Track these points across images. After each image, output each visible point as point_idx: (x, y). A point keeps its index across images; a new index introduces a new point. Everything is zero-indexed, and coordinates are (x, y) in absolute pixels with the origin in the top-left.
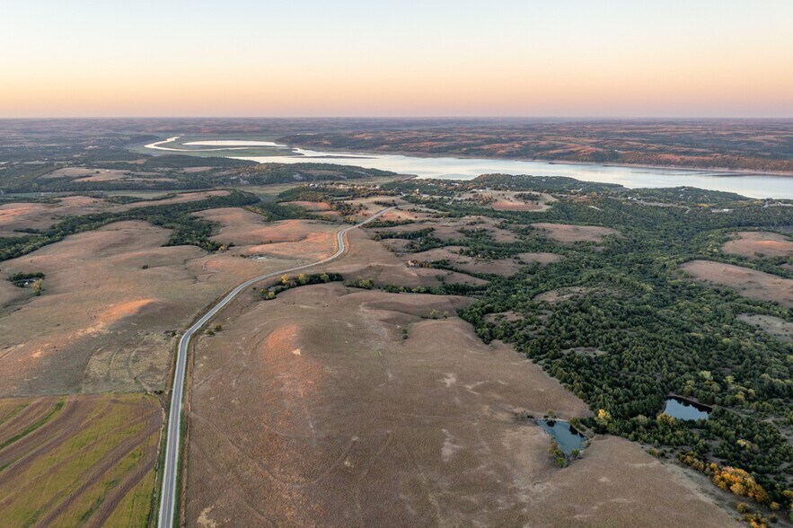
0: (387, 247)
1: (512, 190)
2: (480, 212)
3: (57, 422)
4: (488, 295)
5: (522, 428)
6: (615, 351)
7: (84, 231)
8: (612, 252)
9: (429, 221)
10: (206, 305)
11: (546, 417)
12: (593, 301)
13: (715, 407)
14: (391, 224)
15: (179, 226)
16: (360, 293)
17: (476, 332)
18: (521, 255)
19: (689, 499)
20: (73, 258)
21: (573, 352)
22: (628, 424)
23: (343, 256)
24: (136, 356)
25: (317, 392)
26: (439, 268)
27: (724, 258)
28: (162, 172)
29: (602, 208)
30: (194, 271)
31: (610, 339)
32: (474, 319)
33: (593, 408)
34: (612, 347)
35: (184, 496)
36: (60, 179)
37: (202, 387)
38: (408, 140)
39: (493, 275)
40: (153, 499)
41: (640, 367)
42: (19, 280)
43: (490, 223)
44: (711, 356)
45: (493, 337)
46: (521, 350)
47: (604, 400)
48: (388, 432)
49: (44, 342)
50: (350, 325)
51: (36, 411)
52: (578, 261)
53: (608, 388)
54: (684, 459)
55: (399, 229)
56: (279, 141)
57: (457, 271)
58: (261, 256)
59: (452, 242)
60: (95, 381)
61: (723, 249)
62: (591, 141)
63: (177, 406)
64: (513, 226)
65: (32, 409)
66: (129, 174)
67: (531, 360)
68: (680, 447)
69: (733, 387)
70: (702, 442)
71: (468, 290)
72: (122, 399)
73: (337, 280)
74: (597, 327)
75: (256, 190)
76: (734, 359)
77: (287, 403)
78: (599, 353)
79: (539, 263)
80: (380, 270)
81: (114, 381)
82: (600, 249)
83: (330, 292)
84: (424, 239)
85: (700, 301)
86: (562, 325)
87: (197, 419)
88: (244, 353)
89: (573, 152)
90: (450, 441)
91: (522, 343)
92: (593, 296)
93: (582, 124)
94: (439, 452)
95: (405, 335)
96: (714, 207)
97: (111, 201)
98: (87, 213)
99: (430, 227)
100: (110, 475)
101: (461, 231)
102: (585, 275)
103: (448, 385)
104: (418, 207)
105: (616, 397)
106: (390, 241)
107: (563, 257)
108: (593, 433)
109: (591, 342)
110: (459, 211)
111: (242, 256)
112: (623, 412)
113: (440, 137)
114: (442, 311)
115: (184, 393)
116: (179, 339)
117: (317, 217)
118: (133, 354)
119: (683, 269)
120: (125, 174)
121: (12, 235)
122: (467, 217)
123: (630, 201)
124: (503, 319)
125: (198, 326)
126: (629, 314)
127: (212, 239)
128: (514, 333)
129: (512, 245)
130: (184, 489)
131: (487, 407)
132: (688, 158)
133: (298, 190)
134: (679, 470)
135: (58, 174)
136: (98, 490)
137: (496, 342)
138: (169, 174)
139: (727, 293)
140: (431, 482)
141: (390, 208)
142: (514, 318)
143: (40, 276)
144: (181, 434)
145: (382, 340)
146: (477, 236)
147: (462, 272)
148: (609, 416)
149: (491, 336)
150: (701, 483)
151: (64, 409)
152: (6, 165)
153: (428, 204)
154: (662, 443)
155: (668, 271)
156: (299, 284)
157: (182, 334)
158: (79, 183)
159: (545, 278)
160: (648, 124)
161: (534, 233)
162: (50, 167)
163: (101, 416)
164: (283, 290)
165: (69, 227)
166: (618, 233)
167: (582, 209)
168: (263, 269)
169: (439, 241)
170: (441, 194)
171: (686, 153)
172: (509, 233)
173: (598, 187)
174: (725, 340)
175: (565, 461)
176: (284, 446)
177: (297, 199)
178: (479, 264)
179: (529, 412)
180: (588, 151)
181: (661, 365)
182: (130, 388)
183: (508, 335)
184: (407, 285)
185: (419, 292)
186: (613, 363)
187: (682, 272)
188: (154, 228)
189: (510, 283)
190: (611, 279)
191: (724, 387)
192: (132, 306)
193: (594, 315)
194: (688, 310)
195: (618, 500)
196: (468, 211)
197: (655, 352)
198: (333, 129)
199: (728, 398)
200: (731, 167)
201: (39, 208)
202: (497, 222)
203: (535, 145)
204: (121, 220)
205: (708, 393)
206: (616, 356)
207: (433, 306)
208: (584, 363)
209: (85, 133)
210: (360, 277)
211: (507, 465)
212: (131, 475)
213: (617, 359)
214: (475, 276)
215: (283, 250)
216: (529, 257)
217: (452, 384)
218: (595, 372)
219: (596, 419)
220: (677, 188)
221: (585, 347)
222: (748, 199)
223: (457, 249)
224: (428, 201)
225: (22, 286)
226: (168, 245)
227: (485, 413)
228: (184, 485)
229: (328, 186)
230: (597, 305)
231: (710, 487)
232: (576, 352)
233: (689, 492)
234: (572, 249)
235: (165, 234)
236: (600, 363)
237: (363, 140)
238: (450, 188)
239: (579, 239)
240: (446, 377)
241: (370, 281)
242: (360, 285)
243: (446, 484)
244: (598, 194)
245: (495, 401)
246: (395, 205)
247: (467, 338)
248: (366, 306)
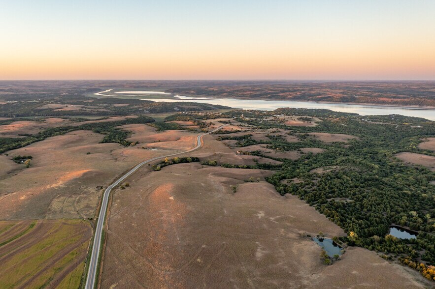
0: (225, 144)
1: (296, 115)
2: (278, 127)
3: (29, 235)
4: (283, 170)
5: (304, 242)
6: (358, 200)
7: (56, 135)
8: (354, 148)
9: (249, 131)
10: (121, 173)
11: (318, 236)
12: (344, 173)
13: (420, 232)
14: (228, 132)
15: (109, 133)
16: (209, 168)
17: (276, 189)
18: (302, 149)
19: (408, 284)
20: (49, 148)
21: (334, 200)
22: (368, 240)
23: (200, 148)
24: (79, 200)
25: (182, 220)
26: (255, 155)
27: (420, 151)
28: (101, 106)
29: (347, 125)
30: (116, 155)
31: (355, 193)
32: (275, 183)
33: (346, 231)
34: (357, 198)
35: (100, 277)
36: (47, 109)
37: (116, 216)
38: (238, 91)
39: (286, 159)
40: (82, 279)
41: (373, 208)
42: (18, 160)
43: (284, 132)
44: (416, 203)
46: (303, 199)
47: (353, 226)
48: (224, 243)
49: (27, 192)
50: (203, 185)
51: (18, 228)
52: (334, 152)
53: (355, 220)
54: (403, 261)
55: (232, 135)
56: (166, 91)
57: (265, 157)
58: (154, 148)
59: (262, 142)
60: (54, 213)
61: (418, 146)
62: (339, 91)
63: (100, 226)
64: (297, 134)
65: (17, 227)
66: (84, 107)
67: (309, 204)
68: (401, 254)
69: (430, 221)
70: (414, 251)
71: (271, 167)
72: (69, 222)
73: (196, 161)
74: (347, 187)
75: (153, 116)
76: (430, 205)
77: (165, 225)
78: (349, 201)
79: (312, 153)
80: (221, 156)
81: (65, 213)
82: (347, 146)
83: (192, 167)
84: (248, 140)
85: (407, 174)
86: (326, 185)
87: (111, 234)
88: (141, 199)
89: (330, 97)
90: (261, 249)
91: (303, 195)
92: (344, 170)
94: (254, 254)
95: (235, 190)
96: (412, 125)
97: (73, 120)
98: (59, 126)
99: (250, 134)
100: (58, 265)
101: (267, 136)
102: (339, 160)
103: (260, 218)
104: (243, 124)
105: (360, 225)
106: (227, 141)
107: (326, 150)
108: (347, 246)
109: (344, 194)
110: (267, 126)
111: (143, 148)
112: (365, 233)
113: (256, 89)
114: (257, 178)
115: (105, 220)
116: (104, 191)
117: (186, 129)
118: (78, 198)
119: (396, 157)
120: (82, 107)
121: (17, 137)
122: (271, 129)
123: (363, 121)
124: (292, 182)
125: (116, 184)
126: (366, 180)
127: (127, 140)
128: (298, 189)
129: (296, 143)
130: (101, 273)
131: (283, 230)
132: (395, 100)
133: (176, 116)
134: (401, 267)
135: (45, 107)
136: (50, 273)
137: (287, 194)
138: (105, 108)
139: (423, 170)
140: (249, 272)
141: (227, 124)
142: (298, 182)
143: (30, 158)
144: (101, 242)
145: (221, 193)
146: (277, 139)
147: (268, 157)
148: (356, 236)
149: (285, 191)
150: (415, 275)
151: (35, 227)
152: (17, 103)
154: (389, 251)
155: (387, 158)
156: (175, 163)
157: (106, 188)
158: (56, 112)
159: (316, 161)
160: (371, 83)
161: (309, 138)
162: (41, 103)
163: (56, 231)
164: (165, 166)
165: (49, 133)
166: (357, 138)
167: (336, 125)
168: (154, 155)
169: (255, 141)
170: (256, 117)
171: (394, 97)
172: (294, 137)
173: (345, 114)
174: (424, 195)
175: (331, 261)
176: (162, 250)
177: (176, 120)
178: (278, 153)
179: (308, 233)
180: (338, 96)
181: (386, 208)
182: (74, 217)
183: (295, 191)
184: (236, 164)
185: (243, 168)
186: (357, 206)
187: (396, 158)
188: (95, 134)
189: (295, 163)
190: (354, 162)
191: (425, 221)
192: (78, 173)
193: (345, 180)
194: (400, 178)
195: (364, 284)
196: (271, 126)
197: (382, 200)
198: (195, 85)
199: (428, 227)
200: (420, 105)
201: (33, 123)
202: (288, 132)
203: (308, 93)
204: (77, 130)
205: (415, 224)
206: (358, 202)
207: (251, 175)
208: (340, 206)
209: (61, 87)
210: (209, 159)
211: (295, 263)
212: (70, 265)
213: (360, 204)
214: (276, 159)
215: (167, 145)
216: (306, 150)
217: (262, 217)
218: (347, 211)
219: (348, 237)
220: (390, 115)
221: (341, 197)
222: (431, 121)
223: (265, 145)
224: (249, 121)
225: (19, 163)
226: (103, 143)
227: (282, 233)
228: (101, 271)
229: (193, 113)
230: (347, 175)
231: (421, 278)
233: (408, 280)
234: (331, 146)
235: (101, 137)
236: (349, 206)
237: (213, 91)
238: (261, 114)
239: (334, 141)
240: (258, 213)
241: (215, 162)
242: (210, 163)
243: (259, 273)
244: (345, 117)
245: (288, 227)
246: (230, 123)
247: (271, 192)
248: (212, 174)
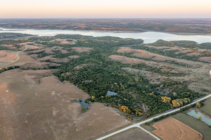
1: (65, 38)
2: (57, 45)
4: (61, 68)
5: (74, 104)
6: (95, 80)
8: (92, 54)
11: (79, 100)
12: (88, 68)
13: (118, 91)
14: (32, 50)
16: (24, 71)
17: (59, 79)
18: (69, 57)
19: (114, 115)
21: (84, 82)
22: (99, 98)
23: (19, 60)
25: (15, 102)
26: (47, 62)
27: (117, 54)
29: (88, 42)
31: (93, 77)
32: (58, 75)
33: (90, 96)
34: (94, 79)
38: (35, 25)
39: (62, 63)
41: (101, 84)
43: (60, 48)
44: (116, 79)
45: (64, 80)
46: (71, 83)
47: (93, 93)
48: (37, 110)
50: (23, 81)
52: (84, 57)
53: (94, 90)
54: (112, 105)
55: (35, 51)
57: (52, 62)
59: (50, 54)
61: (117, 51)
62: (84, 24)
64: (66, 49)
67: (74, 85)
68: (111, 103)
69: (122, 86)
70: (116, 100)
71: (56, 67)
73: (18, 68)
74: (90, 74)
76: (122, 79)
77: (6, 107)
78: (91, 81)
79: (74, 58)
80: (30, 64)
82: (89, 53)
83: (16, 72)
84: (42, 54)
85: (113, 65)
86: (81, 75)
89: (80, 28)
90: (55, 110)
91: (71, 81)
92: (88, 66)
93: (82, 20)
94: (52, 114)
95: (39, 82)
96: (114, 41)
99: (44, 50)
101: (53, 51)
102: (86, 61)
103: (53, 95)
104: (40, 45)
105: (96, 92)
106: (32, 55)
107: (80, 56)
108: (91, 102)
109: (89, 78)
110: (51, 45)
112: (98, 96)
113: (44, 24)
114: (49, 74)
117: (9, 49)
119: (109, 57)
122: (54, 47)
123: (95, 40)
124: (66, 75)
126: (97, 70)
128: (69, 78)
129: (66, 54)
131: (64, 99)
132: (107, 29)
133: (3, 41)
134: (111, 108)
137: (65, 81)
139: (119, 62)
140: (51, 123)
141: (32, 45)
142: (69, 74)
145: (33, 85)
146: (57, 52)
147: (54, 62)
148: (94, 97)
150: (117, 111)
153: (43, 43)
154: (107, 102)
155: (105, 58)
156: (6, 70)
159: (76, 62)
160: (99, 20)
161: (72, 50)
166: (93, 49)
167: (84, 43)
169: (46, 54)
170: (46, 41)
171: (107, 27)
173: (87, 37)
174: (119, 74)
175: (85, 111)
176: (6, 120)
177: (2, 44)
178: (58, 60)
179: (75, 99)
180: (84, 27)
181: (106, 83)
183: (68, 79)
184: (39, 67)
185: (42, 69)
186: (94, 83)
187: (108, 58)
189: (67, 64)
190: (92, 61)
191: (120, 86)
193: (89, 71)
194: (111, 68)
195: (98, 118)
196: (54, 45)
197: (104, 79)
198: (12, 22)
199: (121, 89)
200: (117, 31)
202: (62, 48)
203: (70, 26)
205: (116, 88)
206: (95, 81)
207: (47, 73)
208: (87, 84)
210: (24, 66)
211: (71, 114)
213: (95, 82)
214: (58, 63)
216: (71, 57)
217: (54, 94)
218: (90, 86)
219: (91, 98)
220: (106, 36)
221: (87, 80)
222: (122, 38)
223: (52, 56)
224: (42, 43)
227: (64, 101)
229: (12, 40)
230: (89, 69)
231: (119, 111)
232: (85, 81)
233: (114, 113)
234: (82, 54)
236: (91, 84)
237: (21, 25)
238: (48, 39)
239: (83, 51)
240: (52, 93)
241: (28, 67)
242: (25, 69)
243: (55, 122)
244: (87, 39)
245: (66, 97)
246: (33, 44)
247: (57, 81)
248: (27, 75)
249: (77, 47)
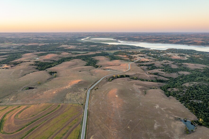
0: (142, 68)
1: (177, 53)
2: (167, 59)
3: (58, 110)
4: (169, 83)
5: (177, 122)
6: (205, 102)
7: (66, 61)
8: (206, 72)
9: (153, 61)
10: (95, 82)
11: (184, 119)
12: (199, 86)
14: (143, 62)
15: (88, 61)
16: (134, 81)
17: (165, 93)
18: (179, 72)
20: (63, 68)
21: (193, 101)
23: (130, 70)
24: (77, 94)
25: (121, 107)
26: (155, 75)
28: (85, 46)
29: (203, 59)
30: (92, 73)
31: (204, 98)
32: (165, 90)
33: (198, 118)
34: (205, 100)
35: (87, 132)
36: (61, 48)
37: (93, 104)
38: (148, 39)
39: (171, 77)
40: (80, 132)
42: (51, 73)
43: (170, 62)
45: (170, 95)
46: (178, 99)
47: (201, 116)
48: (140, 120)
49: (56, 89)
50: (131, 89)
51: (54, 107)
52: (195, 75)
53: (203, 112)
55: (145, 64)
56: (114, 38)
57: (160, 76)
58: (108, 69)
59: (159, 68)
60: (67, 100)
62: (201, 39)
63: (86, 108)
64: (177, 64)
65: (53, 106)
66: (77, 47)
67: (180, 102)
71: (163, 81)
72: (74, 105)
73: (128, 77)
74: (200, 94)
75: (108, 52)
77: (114, 110)
78: (201, 102)
79: (184, 75)
80: (139, 75)
81: (72, 101)
82: (202, 71)
83: (126, 80)
84: (152, 67)
86: (190, 93)
87: (91, 112)
88: (103, 95)
89: (195, 42)
90: (156, 124)
91: (178, 98)
92: (200, 85)
93: (199, 34)
94: (153, 126)
95: (145, 93)
97: (73, 54)
98: (67, 57)
99: (153, 63)
100: (70, 125)
101: (162, 65)
102: (197, 79)
103: (157, 108)
104: (150, 57)
105: (205, 115)
106: (142, 67)
107: (191, 73)
108: (198, 125)
109: (198, 98)
110: (161, 59)
111: (104, 69)
112: (207, 120)
113: (157, 38)
114: (156, 87)
115: (88, 105)
116: (87, 90)
117: (123, 59)
118: (76, 94)
120: (76, 47)
121: (50, 62)
122: (164, 61)
124: (173, 90)
125: (92, 87)
127: (96, 64)
128: (176, 94)
129: (176, 69)
130: (87, 130)
131: (167, 115)
133: (119, 52)
135: (61, 47)
136: (67, 128)
137: (170, 97)
138: (87, 47)
140: (151, 135)
141: (143, 58)
142: (176, 90)
143: (56, 72)
144: (87, 115)
145: (139, 94)
146: (166, 66)
147: (162, 76)
148: (203, 121)
149: (169, 95)
151: (60, 107)
152: (49, 44)
153: (153, 57)
156: (118, 77)
157: (88, 89)
158: (65, 49)
159: (185, 79)
161: (183, 66)
162: (59, 45)
163: (69, 109)
164: (114, 79)
165: (63, 60)
166: (208, 67)
167: (197, 59)
168: (109, 73)
169: (156, 67)
170: (157, 54)
172: (176, 65)
173: (203, 53)
175: (189, 133)
177: (118, 54)
178: (167, 74)
179: (179, 117)
180: (200, 42)
182: (75, 103)
183: (174, 95)
184: (147, 79)
185: (150, 81)
186: (205, 105)
188: (82, 61)
189: (175, 80)
190: (205, 80)
192: (76, 81)
193: (200, 91)
196: (164, 59)
198: (128, 35)
201: (56, 55)
202: (172, 62)
203: (184, 40)
204: (75, 59)
206: (206, 103)
207: (153, 85)
208: (196, 105)
209: (68, 36)
210: (134, 76)
211: (172, 132)
212: (75, 125)
213: (206, 104)
214: (166, 77)
215: (114, 68)
216: (181, 73)
217: (158, 108)
218: (199, 107)
219: (199, 121)
221: (197, 100)
223: (160, 69)
224: (153, 56)
225: (52, 75)
226: (86, 66)
227: (167, 117)
228: (87, 129)
229: (127, 51)
230: (201, 88)
232: (194, 101)
234: (194, 71)
235: (85, 63)
236: (201, 105)
237: (136, 39)
238: (159, 52)
239: (196, 68)
240: (156, 106)
241: (137, 78)
242: (134, 78)
243: (155, 136)
244: (202, 55)
245: (170, 113)
246: (144, 57)
247: (162, 95)
248: (135, 84)
249: (189, 63)
